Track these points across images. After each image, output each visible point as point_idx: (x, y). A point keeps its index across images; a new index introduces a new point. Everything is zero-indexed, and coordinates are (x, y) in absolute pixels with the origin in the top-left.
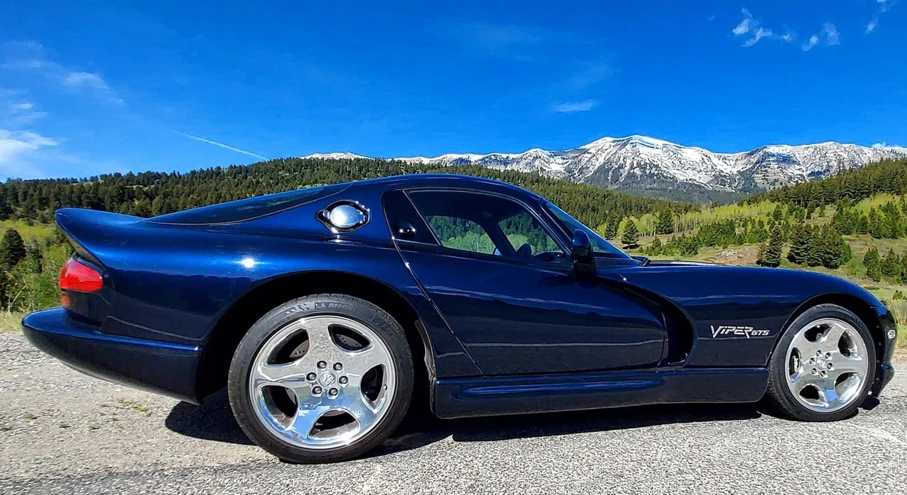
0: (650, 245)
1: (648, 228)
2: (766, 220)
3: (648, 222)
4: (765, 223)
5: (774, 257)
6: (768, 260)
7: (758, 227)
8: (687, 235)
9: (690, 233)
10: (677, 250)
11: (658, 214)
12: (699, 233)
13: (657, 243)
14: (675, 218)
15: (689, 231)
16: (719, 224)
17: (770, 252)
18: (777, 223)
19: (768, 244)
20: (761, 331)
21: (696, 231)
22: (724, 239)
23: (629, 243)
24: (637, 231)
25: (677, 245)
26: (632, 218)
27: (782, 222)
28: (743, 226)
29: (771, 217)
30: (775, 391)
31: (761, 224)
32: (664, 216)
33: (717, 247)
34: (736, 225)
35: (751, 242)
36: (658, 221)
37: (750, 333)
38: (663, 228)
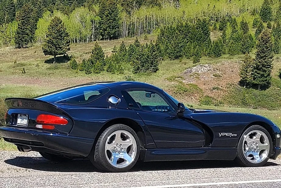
0: (88, 57)
1: (83, 30)
2: (250, 20)
3: (83, 21)
4: (250, 26)
5: (262, 75)
6: (254, 79)
7: (240, 32)
8: (142, 42)
9: (146, 38)
10: (129, 65)
11: (97, 8)
12: (159, 39)
13: (98, 54)
14: (123, 15)
15: (143, 35)
16: (187, 26)
17: (257, 68)
18: (265, 25)
19: (254, 57)
20: (234, 135)
21: (154, 36)
22: (195, 48)
23: (55, 54)
24: (67, 35)
25: (127, 56)
26: (58, 14)
27: (272, 23)
28: (221, 29)
29: (257, 16)
30: (239, 156)
31: (244, 26)
32: (106, 13)
33: (184, 60)
34: (211, 28)
35: (232, 53)
36: (98, 19)
37: (231, 135)
38: (105, 30)
